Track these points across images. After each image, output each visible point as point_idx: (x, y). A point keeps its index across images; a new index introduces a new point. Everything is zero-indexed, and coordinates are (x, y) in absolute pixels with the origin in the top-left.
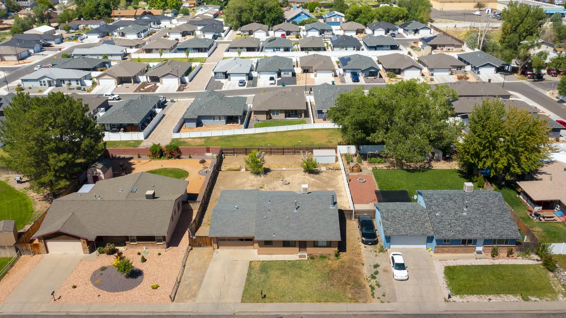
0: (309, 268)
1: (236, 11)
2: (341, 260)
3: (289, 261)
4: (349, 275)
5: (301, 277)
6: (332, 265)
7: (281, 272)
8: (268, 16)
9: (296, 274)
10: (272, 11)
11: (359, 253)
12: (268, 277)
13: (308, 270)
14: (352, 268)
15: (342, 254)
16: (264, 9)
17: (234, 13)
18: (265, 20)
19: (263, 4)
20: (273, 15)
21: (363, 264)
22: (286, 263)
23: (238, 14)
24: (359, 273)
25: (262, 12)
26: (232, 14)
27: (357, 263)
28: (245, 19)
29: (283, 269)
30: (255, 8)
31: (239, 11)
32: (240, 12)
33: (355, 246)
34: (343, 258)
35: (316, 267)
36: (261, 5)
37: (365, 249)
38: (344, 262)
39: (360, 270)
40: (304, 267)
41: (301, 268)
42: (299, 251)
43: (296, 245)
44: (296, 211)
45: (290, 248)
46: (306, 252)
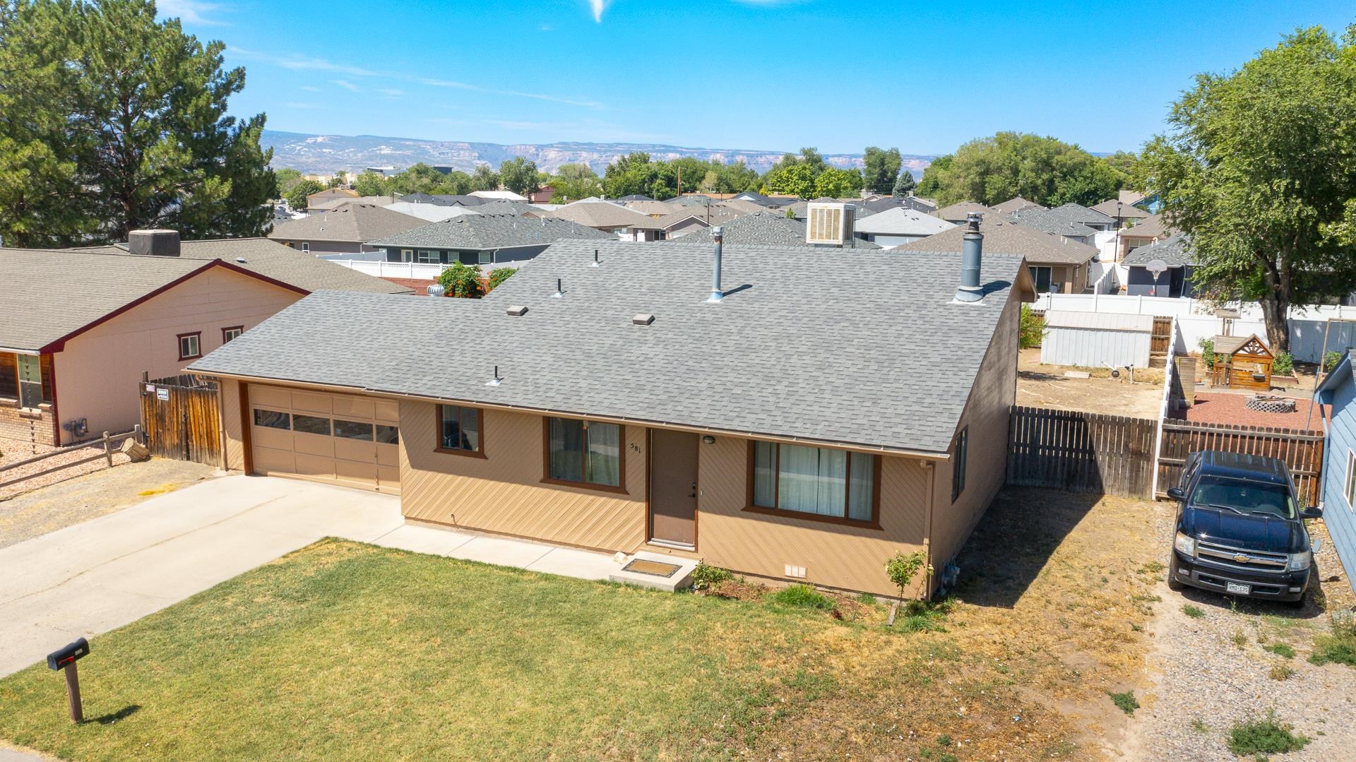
0: (639, 632)
1: (972, 171)
2: (939, 637)
3: (545, 577)
5: (525, 666)
7: (423, 613)
8: (1061, 187)
9: (509, 648)
10: (1076, 173)
11: (1124, 631)
13: (618, 644)
16: (1053, 169)
17: (966, 177)
18: (1053, 199)
19: (1051, 157)
20: (1080, 186)
21: (1127, 704)
22: (513, 581)
23: (977, 180)
25: (1045, 176)
26: (962, 180)
28: (994, 192)
30: (1028, 163)
31: (980, 169)
32: (982, 174)
33: (1107, 593)
35: (699, 637)
36: (1044, 156)
37: (1189, 621)
38: (952, 657)
40: (611, 623)
41: (581, 623)
42: (650, 535)
43: (627, 482)
44: (718, 301)
45: (591, 497)
46: (697, 550)
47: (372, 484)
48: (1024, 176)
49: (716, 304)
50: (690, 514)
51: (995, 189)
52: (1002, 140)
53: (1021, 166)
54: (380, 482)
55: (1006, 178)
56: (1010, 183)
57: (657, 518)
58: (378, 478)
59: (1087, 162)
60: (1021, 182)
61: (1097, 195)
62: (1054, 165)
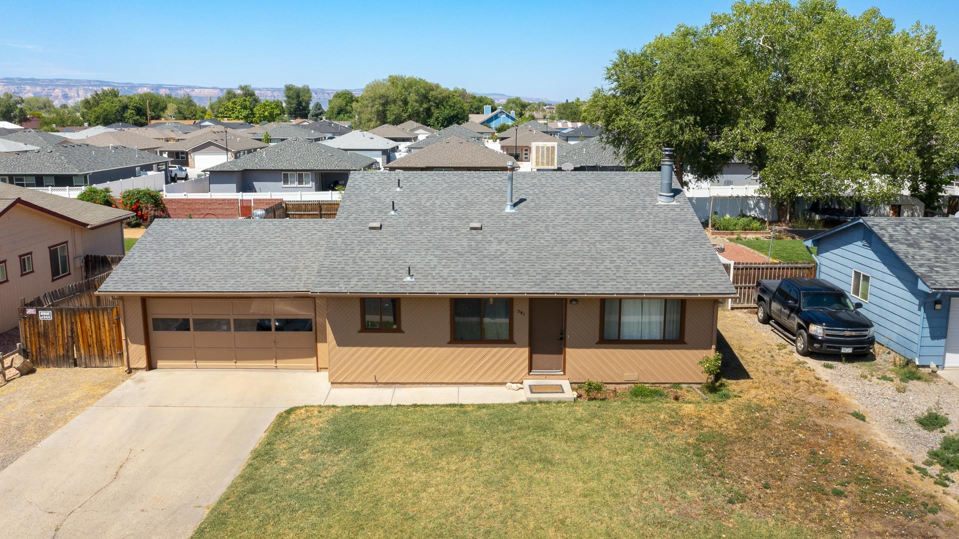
0: (584, 428)
1: (376, 103)
2: (743, 401)
3: (481, 407)
4: (814, 453)
5: (547, 462)
6: (704, 418)
7: (435, 443)
8: (436, 113)
9: (525, 454)
10: (445, 104)
11: (814, 381)
12: (364, 465)
13: (583, 437)
14: (816, 430)
15: (733, 385)
16: (430, 101)
17: (372, 106)
18: (432, 120)
19: (427, 93)
20: (447, 112)
21: (860, 417)
22: (465, 413)
23: (381, 108)
24: (863, 446)
25: (425, 106)
26: (369, 109)
27: (823, 411)
28: (393, 117)
29: (451, 433)
30: (414, 97)
31: (382, 101)
32: (384, 105)
33: (782, 364)
34: (745, 397)
35: (620, 423)
36: (424, 92)
38: (760, 408)
39: (857, 437)
40: (560, 426)
41: (543, 429)
42: (530, 369)
43: (514, 336)
44: (513, 211)
45: (488, 349)
46: (565, 374)
47: (271, 363)
48: (412, 106)
49: (513, 213)
50: (560, 351)
51: (393, 114)
52: (394, 81)
53: (409, 99)
54: (278, 361)
55: (400, 107)
56: (403, 111)
57: (535, 356)
58: (277, 358)
59: (451, 96)
60: (410, 110)
61: (458, 118)
62: (430, 98)
